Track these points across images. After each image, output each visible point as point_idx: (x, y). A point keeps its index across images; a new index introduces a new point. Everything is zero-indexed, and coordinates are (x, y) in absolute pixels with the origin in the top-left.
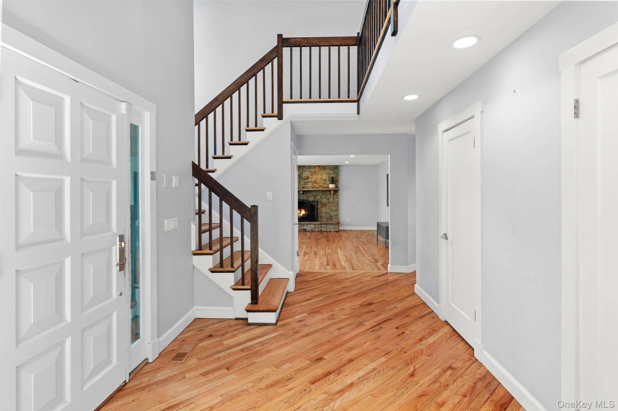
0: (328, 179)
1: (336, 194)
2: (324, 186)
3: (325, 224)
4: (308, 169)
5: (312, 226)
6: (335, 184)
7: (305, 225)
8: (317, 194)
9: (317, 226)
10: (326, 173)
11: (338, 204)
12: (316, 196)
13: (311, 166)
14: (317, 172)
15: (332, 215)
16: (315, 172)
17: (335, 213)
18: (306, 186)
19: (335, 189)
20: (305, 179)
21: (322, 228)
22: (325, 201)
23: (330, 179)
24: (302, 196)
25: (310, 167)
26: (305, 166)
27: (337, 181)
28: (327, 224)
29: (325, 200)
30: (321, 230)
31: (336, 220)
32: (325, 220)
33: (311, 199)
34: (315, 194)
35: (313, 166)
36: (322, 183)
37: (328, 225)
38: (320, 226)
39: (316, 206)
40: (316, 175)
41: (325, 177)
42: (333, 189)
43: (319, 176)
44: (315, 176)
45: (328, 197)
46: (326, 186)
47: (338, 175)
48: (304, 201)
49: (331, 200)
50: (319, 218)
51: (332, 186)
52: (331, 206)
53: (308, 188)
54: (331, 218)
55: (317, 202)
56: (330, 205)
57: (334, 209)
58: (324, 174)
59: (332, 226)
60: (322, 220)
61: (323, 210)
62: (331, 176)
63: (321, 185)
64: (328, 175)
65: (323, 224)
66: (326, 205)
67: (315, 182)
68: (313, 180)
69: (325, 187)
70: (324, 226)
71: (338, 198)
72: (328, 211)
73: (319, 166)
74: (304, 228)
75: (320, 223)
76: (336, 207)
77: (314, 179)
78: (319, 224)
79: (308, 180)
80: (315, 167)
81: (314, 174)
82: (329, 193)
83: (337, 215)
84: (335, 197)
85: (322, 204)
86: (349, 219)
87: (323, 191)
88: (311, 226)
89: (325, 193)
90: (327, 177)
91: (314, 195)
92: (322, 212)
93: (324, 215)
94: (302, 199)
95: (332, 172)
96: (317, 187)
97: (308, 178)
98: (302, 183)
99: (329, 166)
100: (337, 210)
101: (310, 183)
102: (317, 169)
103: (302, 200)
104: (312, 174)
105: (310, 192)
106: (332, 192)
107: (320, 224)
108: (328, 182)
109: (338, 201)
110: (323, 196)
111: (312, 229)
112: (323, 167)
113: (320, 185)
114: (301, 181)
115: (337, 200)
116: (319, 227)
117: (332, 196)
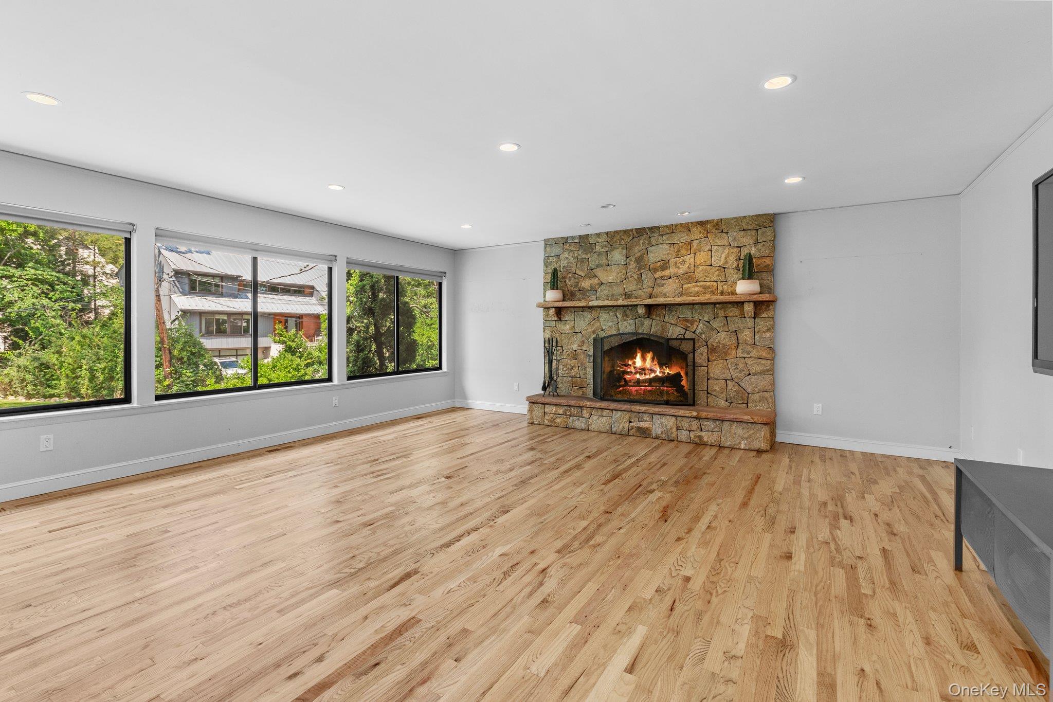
0: (735, 265)
1: (764, 315)
2: (720, 288)
3: (715, 420)
4: (664, 238)
5: (670, 422)
6: (758, 278)
7: (646, 417)
8: (697, 317)
9: (685, 424)
10: (725, 243)
11: (772, 349)
12: (692, 324)
13: (676, 225)
14: (695, 243)
15: (749, 390)
16: (690, 243)
17: (762, 382)
18: (657, 290)
19: (755, 298)
20: (656, 270)
21: (703, 434)
22: (722, 338)
23: (741, 263)
24: (647, 322)
25: (672, 229)
26: (658, 228)
27: (770, 270)
28: (723, 421)
29: (722, 335)
30: (700, 437)
31: (762, 407)
32: (723, 403)
33: (674, 331)
34: (687, 314)
35: (681, 225)
36: (713, 279)
37: (726, 426)
38: (695, 424)
39: (691, 356)
40: (692, 255)
41: (723, 257)
42: (748, 299)
43: (702, 257)
44: (689, 259)
45: (732, 327)
46: (725, 287)
47: (774, 248)
48: (652, 338)
49: (746, 335)
50: (701, 396)
51: (744, 287)
52: (745, 355)
53: (664, 296)
54: (745, 399)
55: (692, 342)
56: (740, 353)
57: (758, 368)
58: (720, 249)
59: (739, 430)
60: (712, 404)
61: (717, 369)
62: (745, 251)
63: (709, 287)
64: (735, 250)
65: (707, 419)
66: (727, 353)
67: (689, 277)
68: (681, 272)
69: (722, 293)
70: (710, 425)
71: (771, 329)
72: (735, 374)
73: (702, 224)
74: (642, 424)
75: (695, 414)
76: (763, 362)
77: (684, 268)
78: (691, 417)
79: (667, 273)
80: (687, 227)
81: (683, 252)
82: (735, 311)
83: (771, 389)
84: (761, 324)
85: (712, 350)
86: (817, 408)
87: (715, 304)
88: (665, 420)
89: (721, 313)
90: (732, 259)
91: (686, 320)
92: (712, 375)
93: (717, 386)
94: (645, 332)
95: (747, 240)
96: (695, 293)
97: (665, 266)
98: (645, 281)
99: (738, 220)
100: (771, 372)
101: (670, 280)
102: (696, 233)
103: (645, 337)
104: (679, 251)
105: (670, 311)
106: (749, 308)
107: (698, 418)
108: (732, 275)
109: (772, 339)
110: (716, 324)
111: (667, 432)
112: (717, 224)
113: (705, 288)
114: (644, 276)
115: (768, 335)
116: (694, 428)
117: (750, 322)
